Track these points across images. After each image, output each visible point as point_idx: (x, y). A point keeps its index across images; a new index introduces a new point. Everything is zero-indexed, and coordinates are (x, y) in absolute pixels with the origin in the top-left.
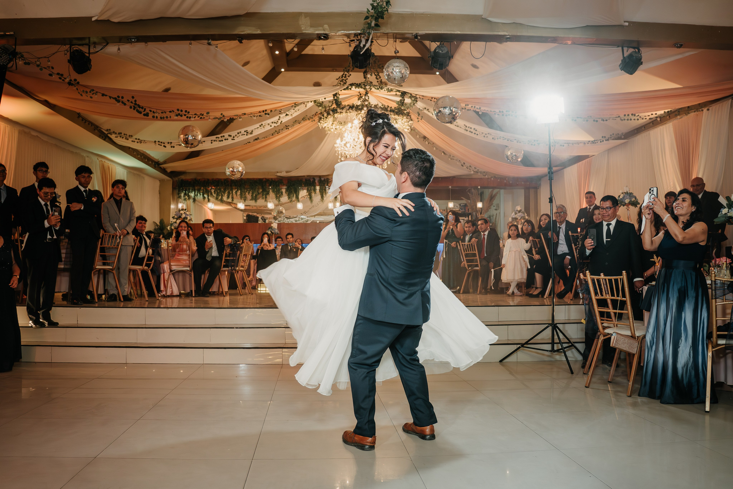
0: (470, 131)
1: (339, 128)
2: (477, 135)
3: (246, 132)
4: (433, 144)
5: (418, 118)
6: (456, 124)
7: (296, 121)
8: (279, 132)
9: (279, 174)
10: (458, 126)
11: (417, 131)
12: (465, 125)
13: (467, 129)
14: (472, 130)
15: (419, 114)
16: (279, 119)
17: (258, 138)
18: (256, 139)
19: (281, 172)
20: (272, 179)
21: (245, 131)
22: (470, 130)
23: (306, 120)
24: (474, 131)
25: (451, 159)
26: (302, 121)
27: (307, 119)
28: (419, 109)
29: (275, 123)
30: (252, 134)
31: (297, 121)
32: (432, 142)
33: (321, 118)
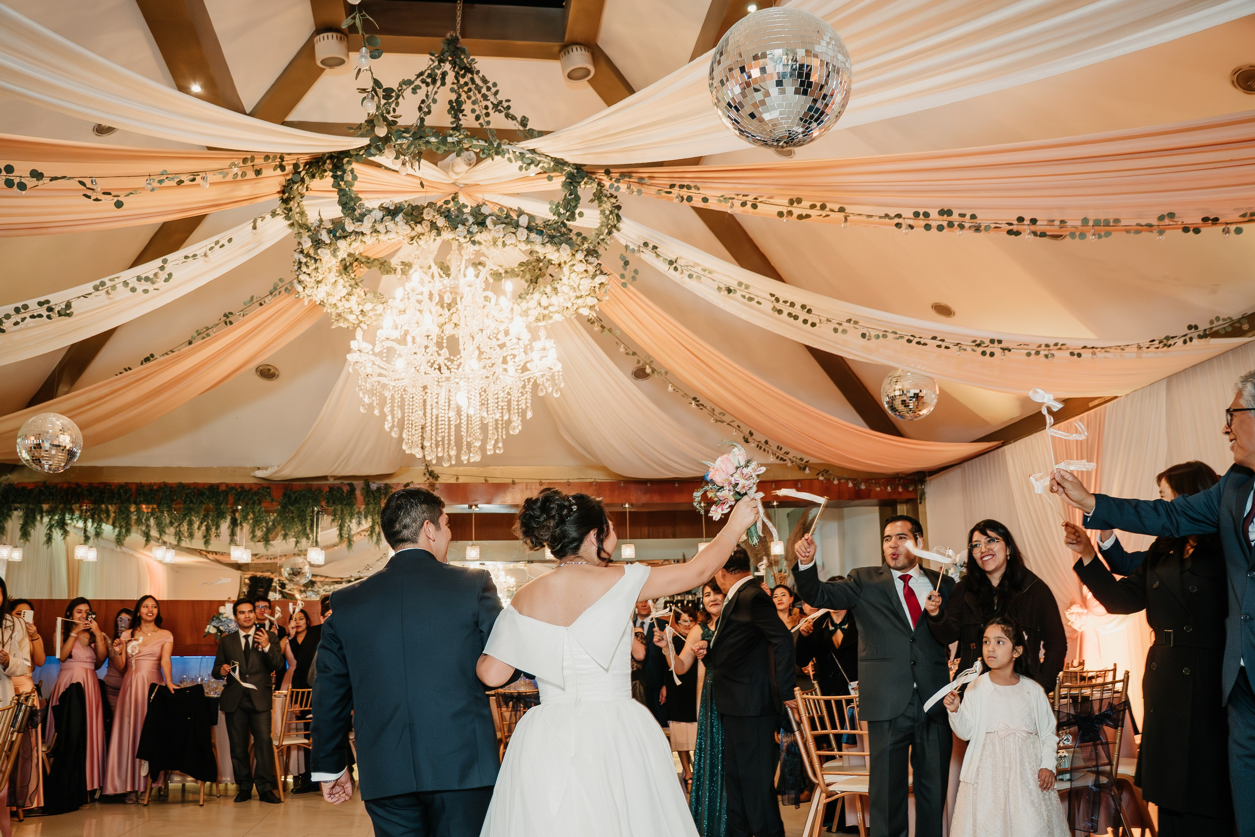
0: (790, 315)
1: (373, 309)
2: (813, 325)
3: (46, 306)
4: (666, 373)
5: (623, 276)
6: (744, 294)
7: (252, 298)
8: (208, 335)
9: (260, 474)
10: (751, 299)
11: (618, 333)
12: (772, 295)
13: (779, 306)
14: (796, 311)
15: (626, 263)
16: (162, 268)
17: (152, 356)
18: (147, 360)
19: (266, 468)
20: (242, 486)
21: (40, 304)
22: (791, 310)
23: (280, 292)
24: (803, 315)
25: (717, 421)
26: (270, 297)
27: (283, 289)
28: (627, 247)
29: (147, 279)
30: (69, 315)
31: (255, 300)
32: (662, 367)
33: (300, 263)
